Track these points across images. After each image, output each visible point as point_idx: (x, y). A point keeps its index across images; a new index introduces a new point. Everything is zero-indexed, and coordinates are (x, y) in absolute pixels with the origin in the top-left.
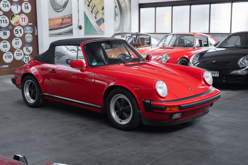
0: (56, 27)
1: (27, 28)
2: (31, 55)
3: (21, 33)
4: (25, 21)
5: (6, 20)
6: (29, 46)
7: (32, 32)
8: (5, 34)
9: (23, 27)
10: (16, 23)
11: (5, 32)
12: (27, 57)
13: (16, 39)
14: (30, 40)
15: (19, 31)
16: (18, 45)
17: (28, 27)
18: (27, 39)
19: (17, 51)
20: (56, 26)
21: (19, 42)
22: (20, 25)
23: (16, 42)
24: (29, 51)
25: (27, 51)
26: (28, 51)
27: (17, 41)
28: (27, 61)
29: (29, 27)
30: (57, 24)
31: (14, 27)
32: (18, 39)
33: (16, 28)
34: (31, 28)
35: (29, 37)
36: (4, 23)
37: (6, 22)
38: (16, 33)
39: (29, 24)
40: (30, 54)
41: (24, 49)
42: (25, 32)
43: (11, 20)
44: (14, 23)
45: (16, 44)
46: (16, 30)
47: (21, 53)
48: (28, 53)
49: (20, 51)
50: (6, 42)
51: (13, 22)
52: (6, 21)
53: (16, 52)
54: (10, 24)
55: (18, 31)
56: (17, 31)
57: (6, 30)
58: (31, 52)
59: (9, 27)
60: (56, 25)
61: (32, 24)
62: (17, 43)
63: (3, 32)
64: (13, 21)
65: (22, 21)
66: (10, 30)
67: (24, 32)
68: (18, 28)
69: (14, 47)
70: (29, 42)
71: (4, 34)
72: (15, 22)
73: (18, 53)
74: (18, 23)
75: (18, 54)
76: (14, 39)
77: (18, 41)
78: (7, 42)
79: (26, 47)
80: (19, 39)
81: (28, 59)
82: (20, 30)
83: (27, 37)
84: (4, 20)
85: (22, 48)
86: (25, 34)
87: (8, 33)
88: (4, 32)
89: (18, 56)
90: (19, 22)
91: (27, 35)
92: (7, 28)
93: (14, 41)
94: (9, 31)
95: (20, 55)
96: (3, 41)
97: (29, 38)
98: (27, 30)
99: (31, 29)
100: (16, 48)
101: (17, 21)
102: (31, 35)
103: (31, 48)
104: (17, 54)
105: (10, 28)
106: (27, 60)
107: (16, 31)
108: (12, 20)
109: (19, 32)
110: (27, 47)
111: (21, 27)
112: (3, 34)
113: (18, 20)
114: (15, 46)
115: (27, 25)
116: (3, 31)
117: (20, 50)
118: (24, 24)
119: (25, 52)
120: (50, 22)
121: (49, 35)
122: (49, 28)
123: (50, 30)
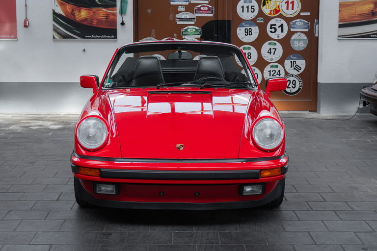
0: (358, 20)
1: (296, 22)
2: (301, 76)
3: (282, 31)
4: (293, 9)
5: (252, 6)
6: (298, 58)
7: (307, 30)
8: (248, 32)
9: (288, 20)
10: (274, 11)
11: (248, 28)
12: (292, 79)
13: (270, 44)
14: (300, 46)
15: (279, 27)
16: (274, 54)
18: (295, 43)
19: (272, 67)
20: (357, 19)
21: (276, 49)
22: (281, 16)
23: (270, 49)
24: (297, 68)
25: (293, 68)
26: (294, 68)
27: (272, 47)
29: (300, 21)
30: (361, 14)
31: (267, 19)
32: (275, 44)
33: (272, 22)
34: (306, 22)
35: (300, 40)
36: (248, 12)
37: (253, 10)
38: (271, 32)
39: (302, 14)
40: (298, 73)
41: (287, 63)
42: (292, 30)
43: (263, 6)
44: (269, 12)
45: (270, 53)
46: (271, 25)
47: (279, 71)
48: (295, 73)
49: (277, 66)
50: (250, 48)
51: (266, 10)
52: (252, 9)
53: (267, 69)
54: (261, 13)
55: (277, 27)
56: (273, 27)
57: (251, 25)
58: (301, 71)
59: (259, 19)
60: (357, 15)
61: (308, 14)
62: (273, 51)
63: (245, 29)
64: (266, 8)
65: (287, 9)
66: (258, 25)
67: (289, 30)
68: (277, 22)
69: (264, 57)
70: (300, 51)
71: (247, 32)
72: (271, 11)
73: (272, 69)
74: (277, 11)
75: (272, 73)
76: (267, 43)
77: (275, 47)
78: (252, 48)
79: (292, 59)
80: (278, 44)
81: (295, 84)
82: (282, 26)
83: (295, 40)
84: (248, 7)
85: (281, 62)
86: (290, 34)
87: (255, 30)
88: (247, 29)
89: (273, 76)
90: (279, 11)
91: (295, 37)
92: (253, 21)
93: (265, 47)
94: (257, 27)
95: (277, 74)
96: (244, 46)
97: (299, 42)
98: (295, 26)
99: (305, 24)
100: (269, 61)
101: (275, 9)
102: (304, 37)
103: (304, 62)
104: (270, 71)
105: (260, 20)
106: (292, 87)
107: (271, 28)
108: (265, 7)
109: (279, 30)
110: (293, 61)
111: (282, 20)
112: (245, 32)
113: (279, 7)
114: (267, 57)
115: (298, 17)
116: (245, 26)
117: (276, 64)
118: (290, 13)
119: (289, 69)
120: (343, 9)
121: (339, 36)
122: (339, 22)
123: (340, 26)
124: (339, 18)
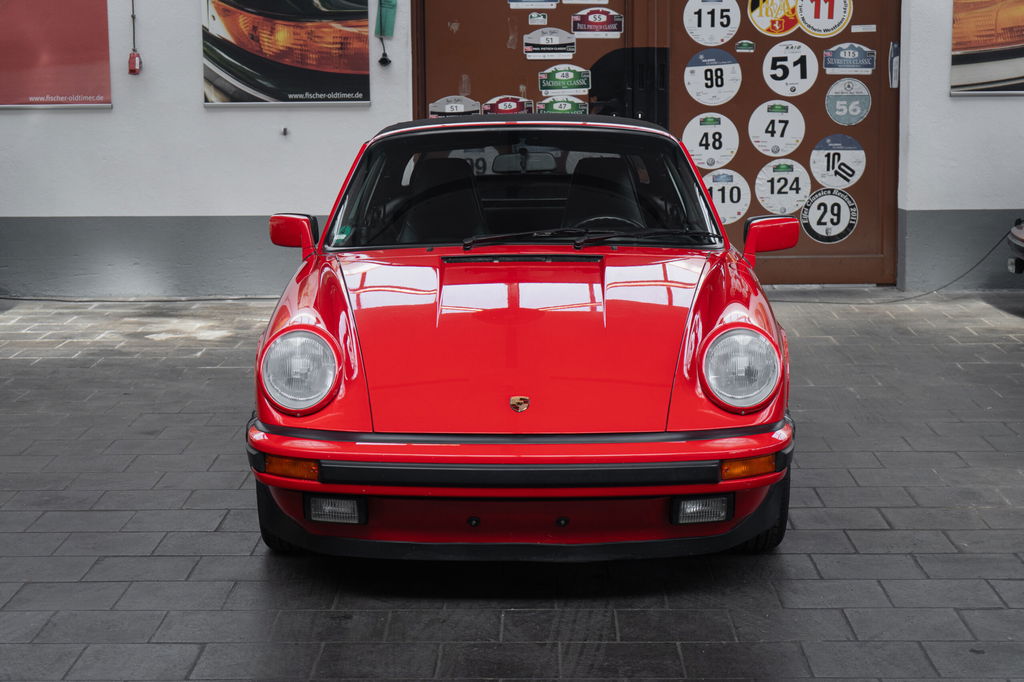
0: (1002, 44)
1: (840, 49)
2: (853, 192)
3: (804, 75)
4: (831, 16)
5: (723, 11)
6: (847, 146)
7: (868, 71)
8: (715, 80)
9: (819, 46)
10: (780, 22)
11: (714, 68)
12: (829, 200)
13: (771, 109)
14: (852, 113)
15: (795, 64)
16: (782, 135)
17: (845, 46)
18: (838, 107)
19: (776, 169)
20: (1000, 40)
21: (786, 122)
22: (800, 36)
23: (773, 122)
24: (844, 172)
25: (832, 172)
26: (836, 173)
27: (777, 117)
28: (829, 225)
29: (852, 47)
30: (1011, 29)
31: (764, 43)
32: (785, 109)
33: (777, 51)
34: (866, 49)
35: (850, 99)
36: (713, 25)
37: (725, 21)
38: (774, 77)
39: (856, 29)
40: (847, 185)
41: (818, 157)
42: (829, 71)
43: (753, 9)
44: (769, 25)
45: (773, 133)
46: (775, 60)
47: (797, 180)
48: (840, 184)
49: (790, 168)
50: (718, 121)
51: (761, 20)
52: (722, 17)
53: (765, 174)
54: (747, 29)
55: (789, 64)
56: (779, 63)
57: (720, 60)
58: (854, 180)
59: (741, 45)
60: (1000, 31)
61: (872, 28)
62: (779, 127)
63: (706, 71)
64: (761, 15)
65: (817, 15)
66: (741, 59)
67: (821, 72)
68: (790, 51)
69: (756, 145)
70: (850, 126)
71: (711, 79)
72: (773, 22)
73: (777, 176)
74: (788, 22)
75: (777, 186)
76: (764, 107)
77: (784, 117)
78: (724, 119)
79: (831, 148)
80: (792, 108)
81: (838, 215)
82: (802, 61)
83: (838, 97)
84: (712, 13)
85: (802, 155)
86: (825, 82)
87: (733, 74)
88: (711, 71)
89: (780, 192)
90: (795, 21)
91: (837, 89)
92: (727, 51)
93: (760, 118)
94: (737, 67)
95: (791, 189)
96: (703, 116)
97: (849, 104)
98: (838, 61)
99: (863, 55)
100: (770, 154)
101: (785, 17)
102: (860, 88)
103: (861, 155)
104: (772, 181)
105: (746, 48)
106: (832, 220)
107: (774, 67)
108: (758, 10)
109: (795, 71)
110: (832, 152)
111: (803, 46)
112: (707, 79)
113: (793, 10)
114: (762, 142)
115: (846, 36)
116: (705, 64)
117: (789, 162)
118: (824, 26)
119: (823, 176)
120: (962, 15)
121: (953, 87)
122: (953, 50)
123: (957, 60)
124: (954, 38)
